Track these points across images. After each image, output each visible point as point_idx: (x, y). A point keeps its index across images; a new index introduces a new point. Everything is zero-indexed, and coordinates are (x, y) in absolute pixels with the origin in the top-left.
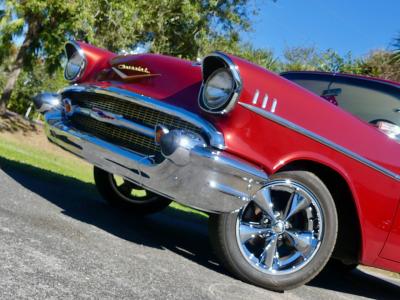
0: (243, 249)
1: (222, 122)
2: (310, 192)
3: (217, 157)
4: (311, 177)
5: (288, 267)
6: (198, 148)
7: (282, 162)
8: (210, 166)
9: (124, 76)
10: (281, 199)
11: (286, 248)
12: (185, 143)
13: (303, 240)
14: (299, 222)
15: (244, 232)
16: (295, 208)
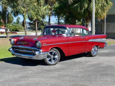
0: (48, 61)
1: (40, 48)
2: (54, 51)
3: (41, 53)
4: (54, 49)
5: (55, 61)
6: (39, 53)
7: (50, 49)
8: (41, 54)
9: (23, 44)
10: (51, 53)
11: (54, 59)
12: (37, 53)
13: (56, 57)
14: (55, 55)
15: (48, 59)
16: (53, 54)
